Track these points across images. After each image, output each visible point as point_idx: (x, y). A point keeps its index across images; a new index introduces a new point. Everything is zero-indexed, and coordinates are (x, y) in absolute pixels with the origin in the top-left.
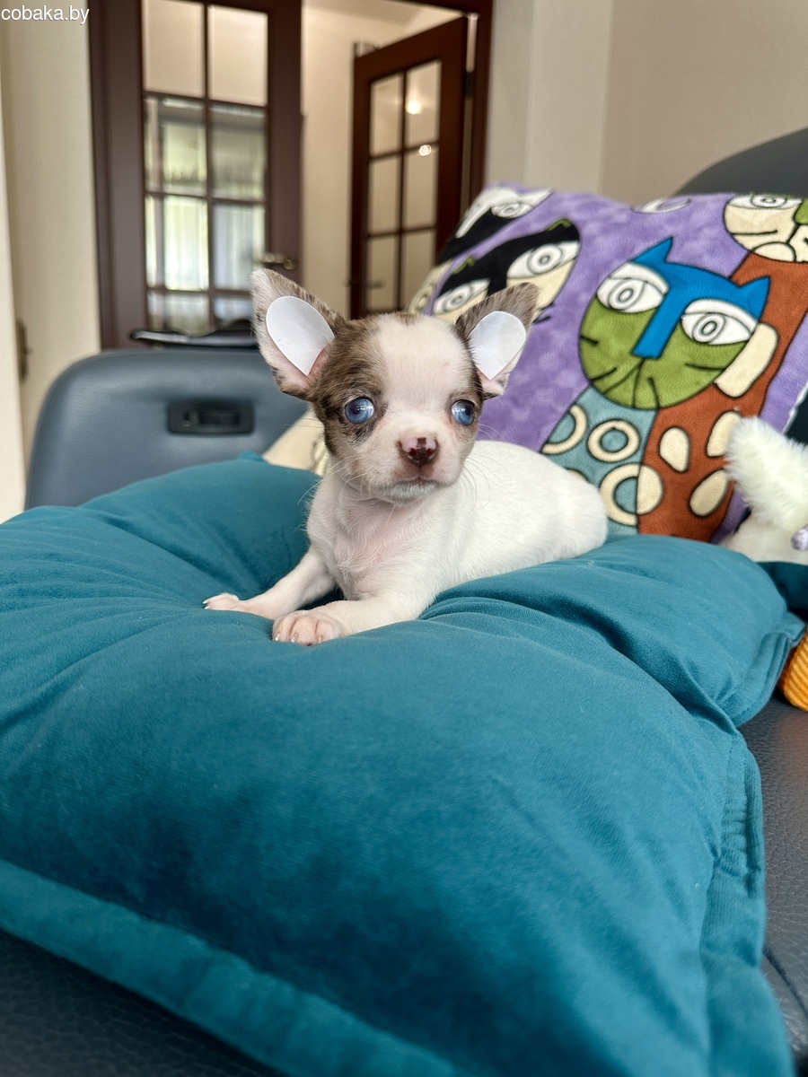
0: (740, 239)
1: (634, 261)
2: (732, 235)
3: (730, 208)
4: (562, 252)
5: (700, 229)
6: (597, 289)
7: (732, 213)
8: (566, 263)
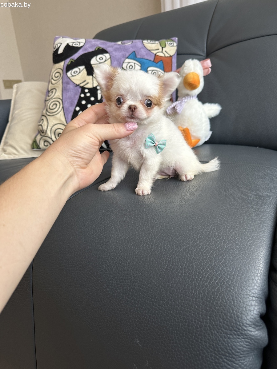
0: (152, 51)
1: (127, 58)
2: (149, 50)
3: (144, 44)
4: (105, 56)
5: (140, 49)
6: (122, 66)
7: (146, 45)
8: (108, 59)
